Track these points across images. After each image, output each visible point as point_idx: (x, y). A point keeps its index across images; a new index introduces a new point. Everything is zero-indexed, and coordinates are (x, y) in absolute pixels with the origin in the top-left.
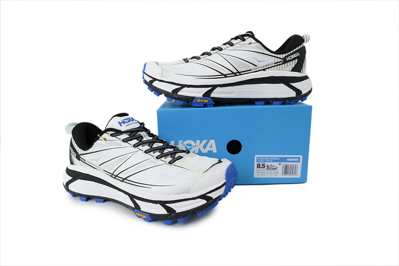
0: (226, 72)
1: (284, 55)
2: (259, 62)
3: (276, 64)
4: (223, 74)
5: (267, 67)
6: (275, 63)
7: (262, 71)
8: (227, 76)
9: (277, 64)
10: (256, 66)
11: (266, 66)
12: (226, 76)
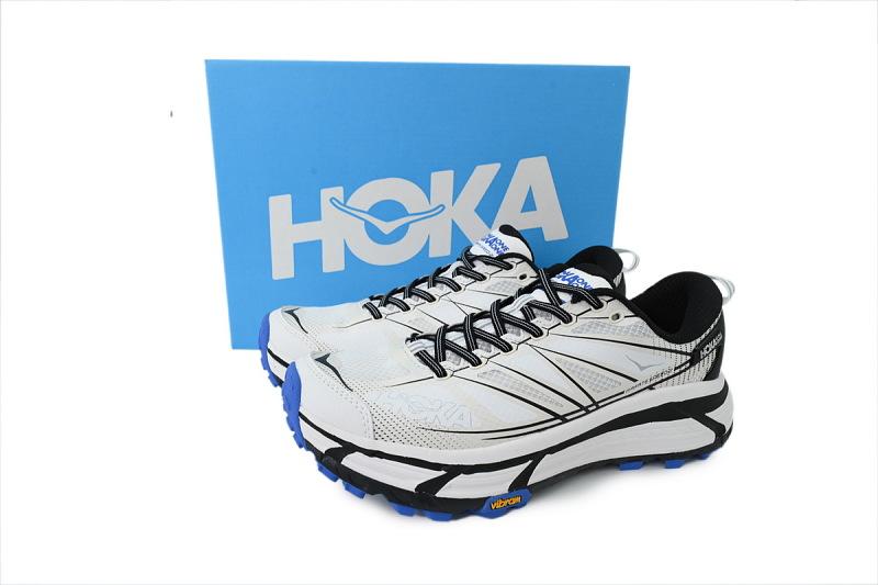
0: (564, 408)
1: (694, 344)
2: (642, 368)
3: (678, 371)
4: (557, 416)
5: (658, 380)
6: (676, 369)
7: (648, 392)
8: (568, 418)
9: (680, 370)
10: (635, 380)
11: (657, 376)
12: (564, 419)
